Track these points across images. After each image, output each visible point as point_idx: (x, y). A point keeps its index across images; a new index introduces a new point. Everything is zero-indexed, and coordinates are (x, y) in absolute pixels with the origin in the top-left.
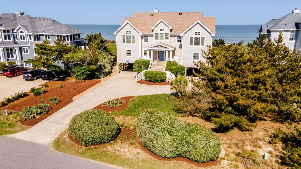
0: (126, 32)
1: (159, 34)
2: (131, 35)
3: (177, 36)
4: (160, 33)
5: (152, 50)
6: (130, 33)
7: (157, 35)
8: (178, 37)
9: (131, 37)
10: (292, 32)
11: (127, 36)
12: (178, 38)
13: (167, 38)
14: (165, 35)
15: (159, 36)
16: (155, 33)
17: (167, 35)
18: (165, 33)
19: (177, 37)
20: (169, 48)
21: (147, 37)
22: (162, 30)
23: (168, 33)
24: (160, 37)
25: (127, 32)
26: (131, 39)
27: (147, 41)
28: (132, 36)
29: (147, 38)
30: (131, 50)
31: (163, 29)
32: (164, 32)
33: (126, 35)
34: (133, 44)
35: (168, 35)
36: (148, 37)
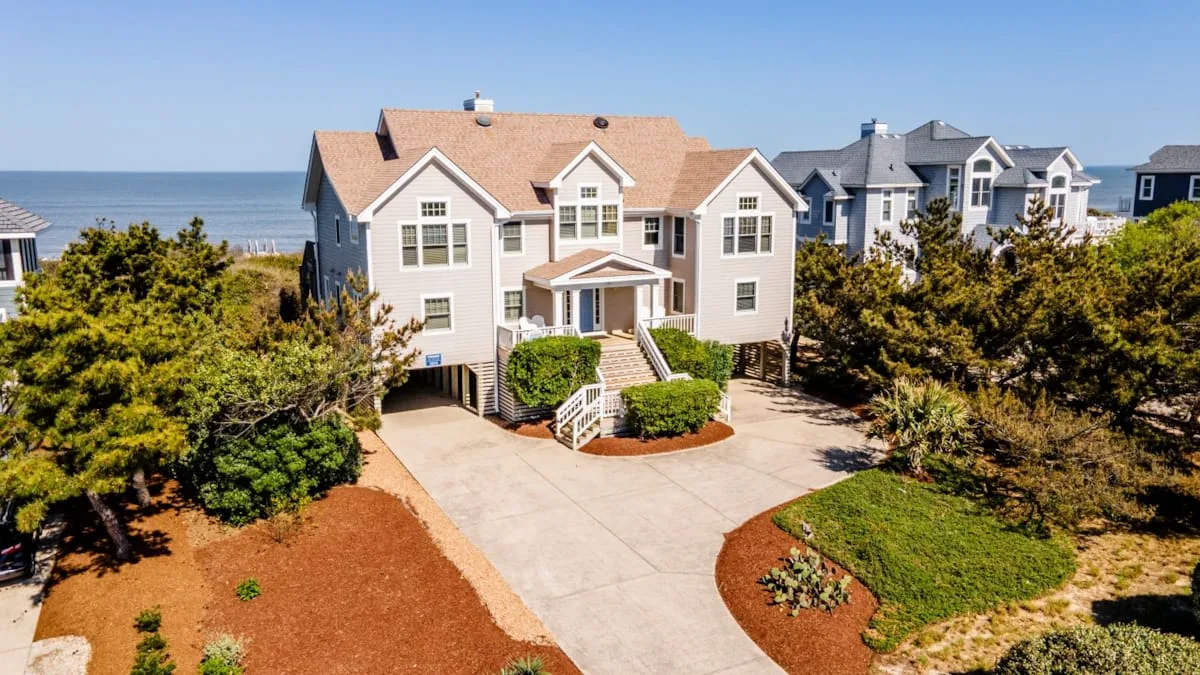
0: (420, 210)
1: (579, 211)
2: (448, 220)
3: (643, 219)
4: (583, 208)
5: (576, 287)
6: (443, 213)
7: (568, 218)
8: (648, 220)
9: (450, 230)
10: (912, 192)
11: (425, 227)
12: (647, 227)
13: (610, 228)
14: (604, 216)
15: (579, 221)
16: (562, 208)
17: (610, 216)
18: (604, 207)
19: (643, 223)
20: (652, 273)
21: (515, 229)
22: (590, 192)
23: (616, 207)
24: (584, 224)
25: (424, 205)
26: (451, 243)
27: (518, 248)
28: (455, 226)
29: (519, 233)
30: (447, 300)
31: (594, 190)
32: (598, 201)
33: (421, 221)
34: (462, 266)
35: (616, 216)
36: (523, 227)
